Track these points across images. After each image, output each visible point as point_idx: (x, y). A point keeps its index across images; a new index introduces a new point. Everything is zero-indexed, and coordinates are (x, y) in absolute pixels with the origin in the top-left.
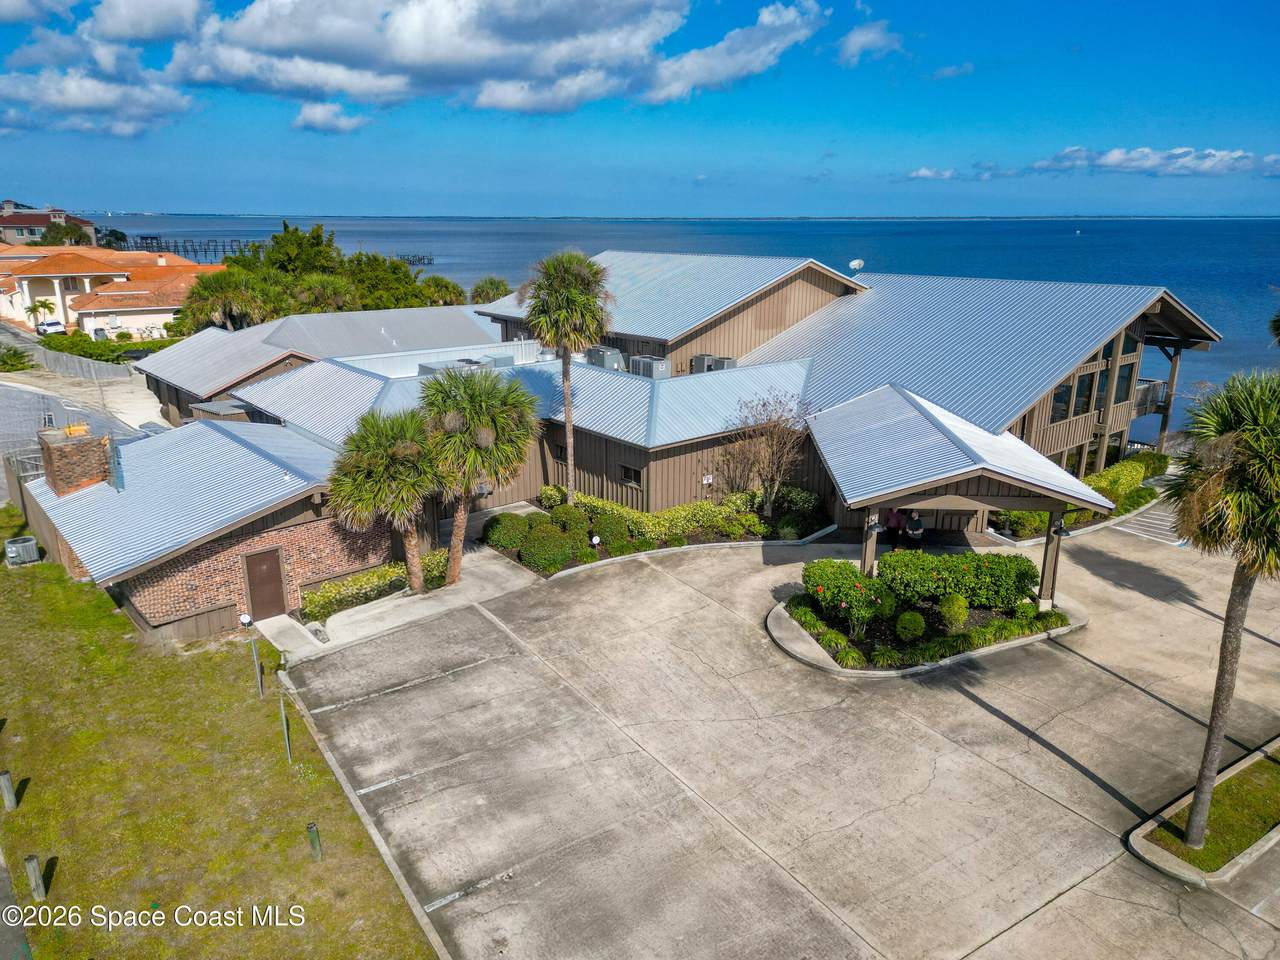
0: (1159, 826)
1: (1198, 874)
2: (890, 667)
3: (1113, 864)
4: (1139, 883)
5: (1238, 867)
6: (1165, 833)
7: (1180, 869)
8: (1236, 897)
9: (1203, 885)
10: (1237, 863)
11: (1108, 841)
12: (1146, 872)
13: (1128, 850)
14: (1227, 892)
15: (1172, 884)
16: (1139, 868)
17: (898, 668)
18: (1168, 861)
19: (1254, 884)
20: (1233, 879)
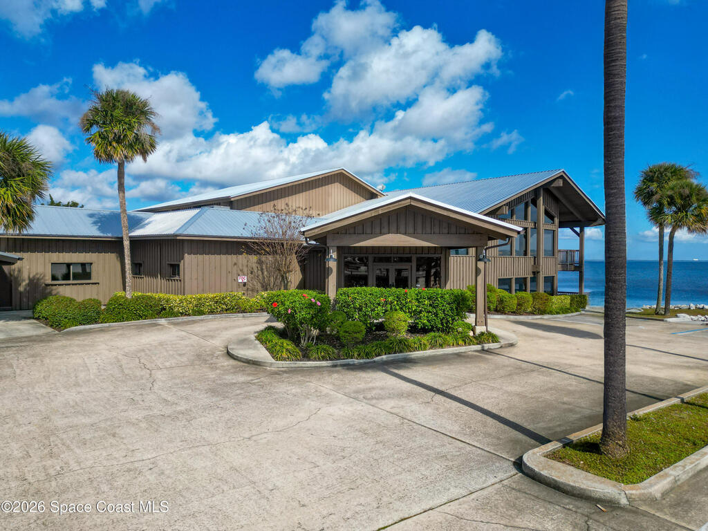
0: (564, 447)
1: (615, 486)
2: (324, 358)
3: (497, 486)
4: (531, 504)
5: (669, 479)
6: (570, 451)
7: (589, 483)
8: (675, 515)
9: (624, 501)
10: (667, 475)
11: (497, 464)
12: (543, 492)
13: (522, 471)
14: (659, 510)
15: (579, 504)
16: (535, 489)
17: (331, 359)
18: (572, 475)
19: (696, 500)
20: (665, 494)
